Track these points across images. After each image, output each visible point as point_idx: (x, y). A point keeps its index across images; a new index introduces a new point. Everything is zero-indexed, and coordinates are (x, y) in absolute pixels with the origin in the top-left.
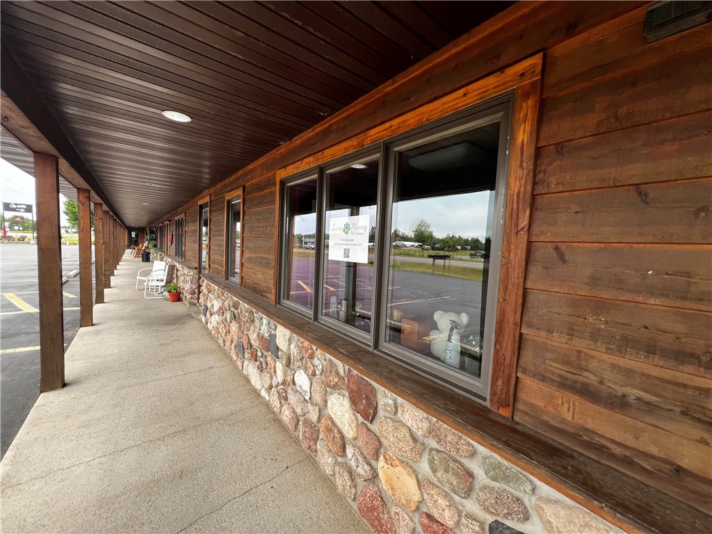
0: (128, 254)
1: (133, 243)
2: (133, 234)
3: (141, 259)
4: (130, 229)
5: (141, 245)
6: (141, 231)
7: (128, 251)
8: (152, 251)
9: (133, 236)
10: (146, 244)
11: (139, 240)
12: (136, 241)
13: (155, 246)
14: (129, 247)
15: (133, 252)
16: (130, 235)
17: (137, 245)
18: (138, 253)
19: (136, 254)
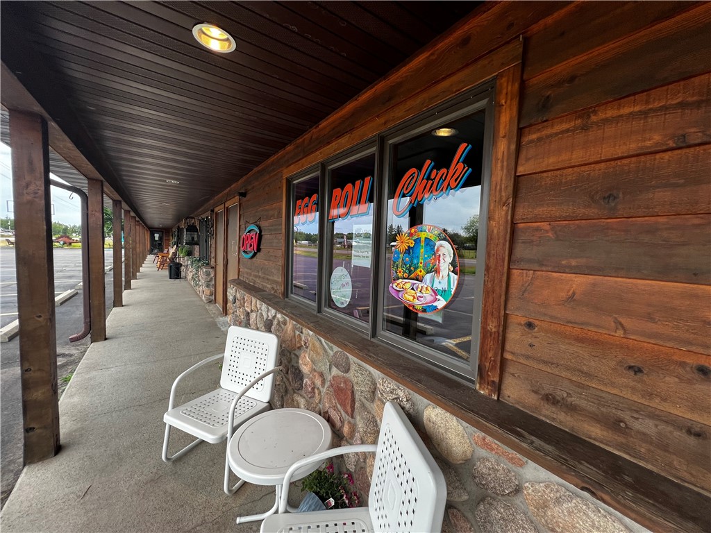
0: (150, 264)
1: (157, 247)
2: (157, 236)
3: (166, 273)
4: (152, 230)
5: (165, 251)
6: (165, 231)
7: (150, 258)
8: (185, 261)
9: (157, 239)
10: (172, 250)
11: (164, 244)
12: (160, 244)
13: (189, 254)
14: (151, 252)
15: (156, 261)
16: (153, 237)
17: (161, 250)
18: (162, 263)
19: (160, 265)
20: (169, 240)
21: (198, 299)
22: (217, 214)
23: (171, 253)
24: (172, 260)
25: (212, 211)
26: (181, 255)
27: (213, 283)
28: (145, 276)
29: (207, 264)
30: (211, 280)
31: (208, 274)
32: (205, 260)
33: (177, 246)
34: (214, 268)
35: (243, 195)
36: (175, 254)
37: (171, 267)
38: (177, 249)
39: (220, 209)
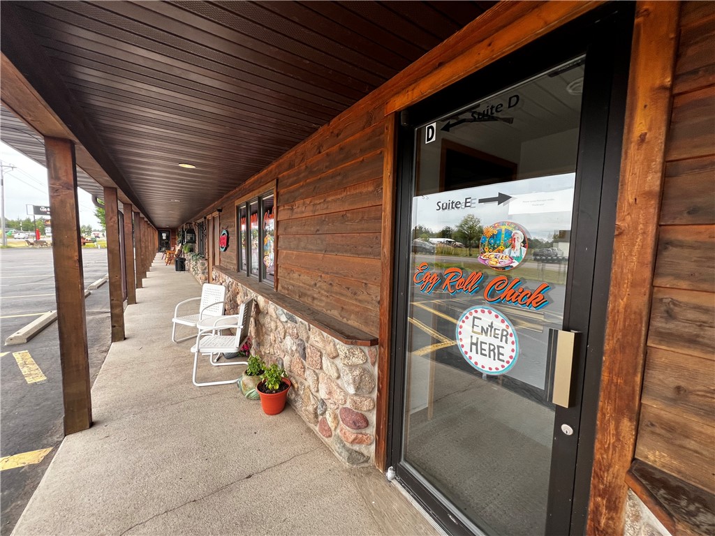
0: (159, 260)
1: (165, 245)
2: (164, 236)
3: (173, 267)
4: (160, 230)
5: (172, 249)
6: (172, 231)
7: (159, 255)
9: (164, 238)
10: (178, 248)
11: (171, 242)
12: (167, 243)
13: (191, 250)
14: (160, 250)
15: (164, 257)
16: (160, 236)
17: (168, 248)
18: (170, 259)
19: (168, 260)
20: (175, 239)
21: (197, 283)
22: (208, 220)
23: (177, 251)
24: (178, 256)
25: (205, 218)
26: (185, 252)
27: (207, 271)
28: (155, 269)
29: (203, 257)
30: (205, 269)
31: (203, 264)
32: (202, 254)
33: (182, 244)
34: (207, 260)
35: (220, 211)
36: (180, 251)
37: (177, 261)
38: (182, 247)
39: (209, 217)
